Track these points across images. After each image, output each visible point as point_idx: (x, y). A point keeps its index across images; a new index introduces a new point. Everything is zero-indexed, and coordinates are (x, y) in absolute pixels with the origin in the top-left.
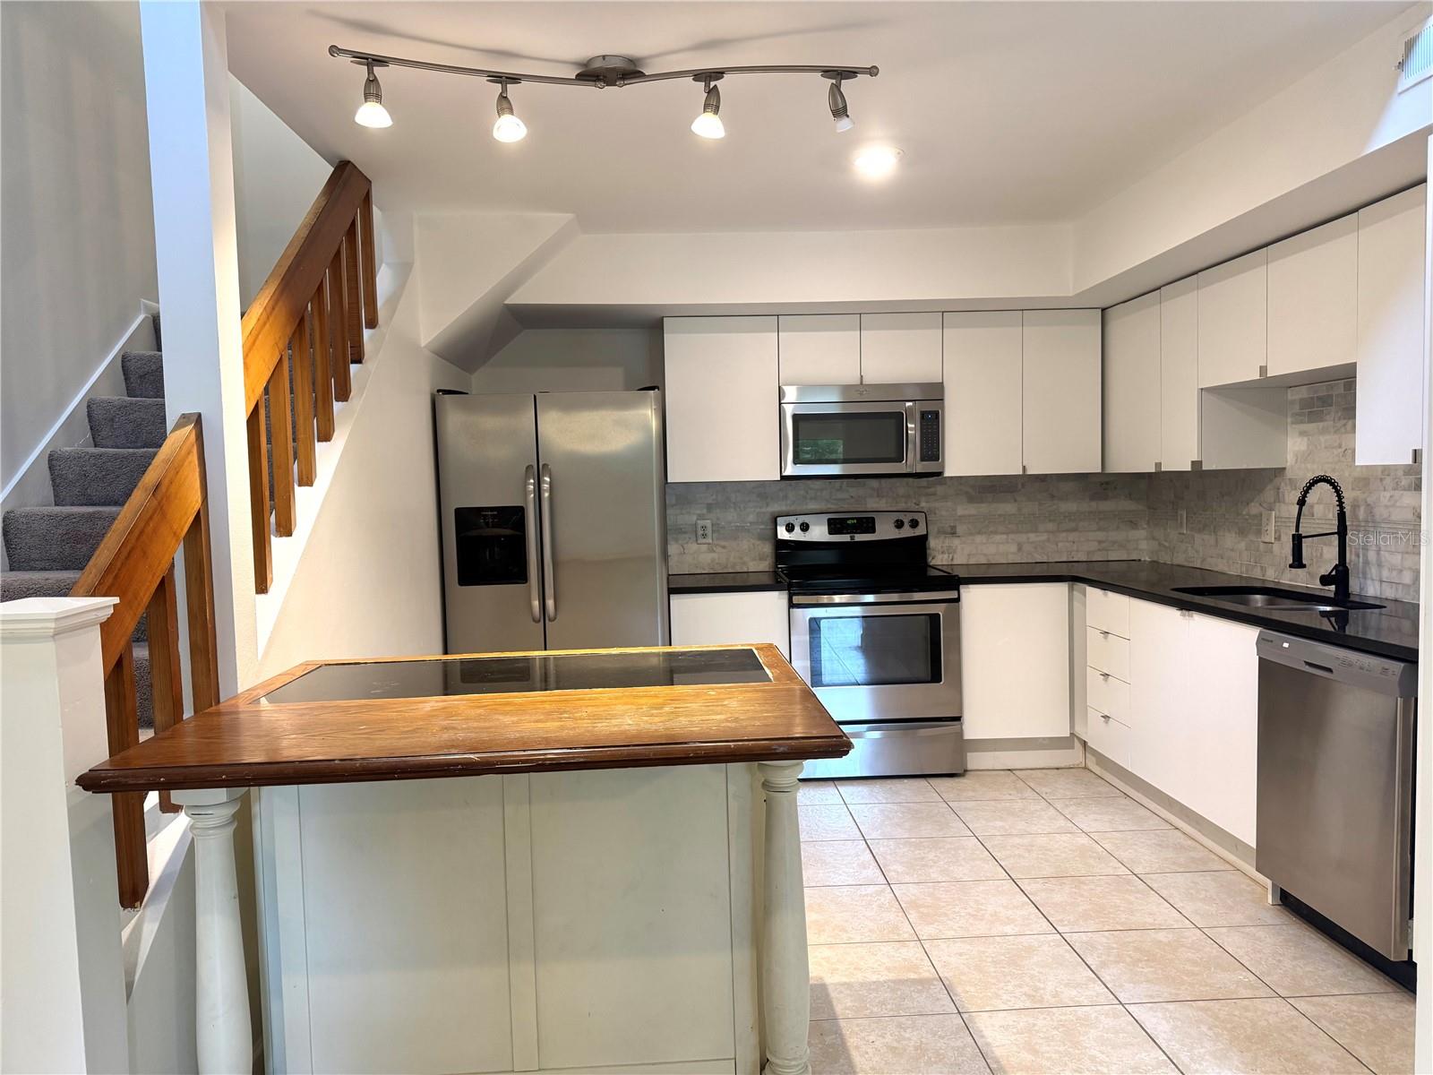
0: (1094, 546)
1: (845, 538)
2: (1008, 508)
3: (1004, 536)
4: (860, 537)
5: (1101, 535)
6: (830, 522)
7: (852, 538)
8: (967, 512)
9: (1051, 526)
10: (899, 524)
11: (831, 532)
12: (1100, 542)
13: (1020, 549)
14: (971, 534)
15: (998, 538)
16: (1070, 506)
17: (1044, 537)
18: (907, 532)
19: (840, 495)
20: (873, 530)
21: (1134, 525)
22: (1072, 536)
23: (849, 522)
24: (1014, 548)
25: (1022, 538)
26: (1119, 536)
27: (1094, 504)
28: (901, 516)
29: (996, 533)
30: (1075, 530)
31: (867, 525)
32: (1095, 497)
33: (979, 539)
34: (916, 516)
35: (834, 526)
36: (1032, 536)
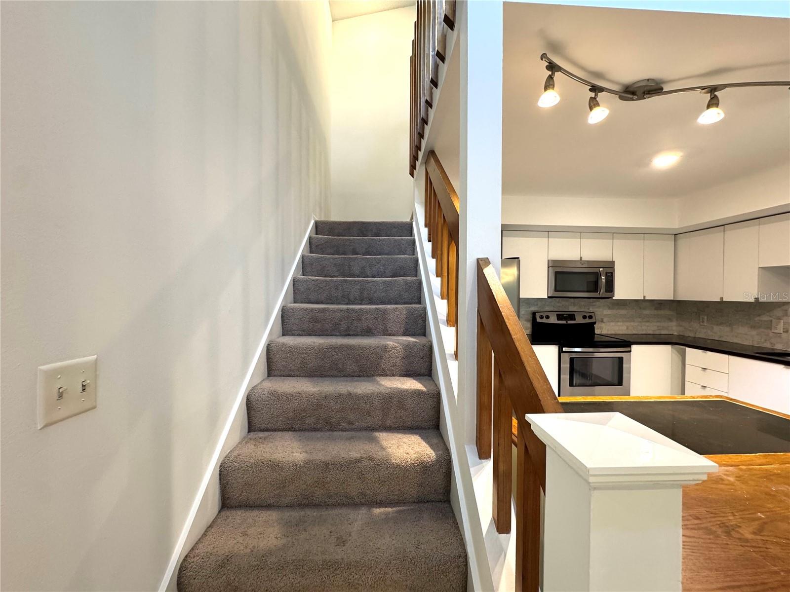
0: (655, 328)
1: (564, 322)
2: (623, 312)
3: (621, 323)
4: (570, 322)
5: (658, 324)
6: (558, 315)
7: (567, 322)
8: (608, 313)
9: (640, 320)
10: (584, 317)
11: (558, 319)
12: (658, 327)
13: (627, 328)
14: (609, 322)
15: (619, 324)
16: (647, 312)
17: (636, 324)
18: (587, 321)
19: (558, 305)
20: (574, 319)
21: (670, 320)
22: (647, 324)
23: (565, 316)
24: (625, 328)
25: (628, 324)
26: (665, 324)
27: (656, 311)
28: (585, 314)
29: (618, 321)
30: (648, 321)
31: (572, 317)
32: (656, 309)
33: (612, 324)
34: (591, 314)
35: (560, 317)
36: (632, 324)
